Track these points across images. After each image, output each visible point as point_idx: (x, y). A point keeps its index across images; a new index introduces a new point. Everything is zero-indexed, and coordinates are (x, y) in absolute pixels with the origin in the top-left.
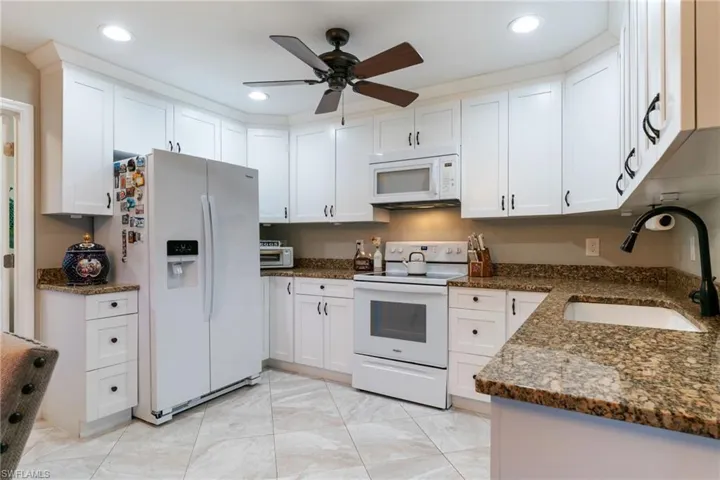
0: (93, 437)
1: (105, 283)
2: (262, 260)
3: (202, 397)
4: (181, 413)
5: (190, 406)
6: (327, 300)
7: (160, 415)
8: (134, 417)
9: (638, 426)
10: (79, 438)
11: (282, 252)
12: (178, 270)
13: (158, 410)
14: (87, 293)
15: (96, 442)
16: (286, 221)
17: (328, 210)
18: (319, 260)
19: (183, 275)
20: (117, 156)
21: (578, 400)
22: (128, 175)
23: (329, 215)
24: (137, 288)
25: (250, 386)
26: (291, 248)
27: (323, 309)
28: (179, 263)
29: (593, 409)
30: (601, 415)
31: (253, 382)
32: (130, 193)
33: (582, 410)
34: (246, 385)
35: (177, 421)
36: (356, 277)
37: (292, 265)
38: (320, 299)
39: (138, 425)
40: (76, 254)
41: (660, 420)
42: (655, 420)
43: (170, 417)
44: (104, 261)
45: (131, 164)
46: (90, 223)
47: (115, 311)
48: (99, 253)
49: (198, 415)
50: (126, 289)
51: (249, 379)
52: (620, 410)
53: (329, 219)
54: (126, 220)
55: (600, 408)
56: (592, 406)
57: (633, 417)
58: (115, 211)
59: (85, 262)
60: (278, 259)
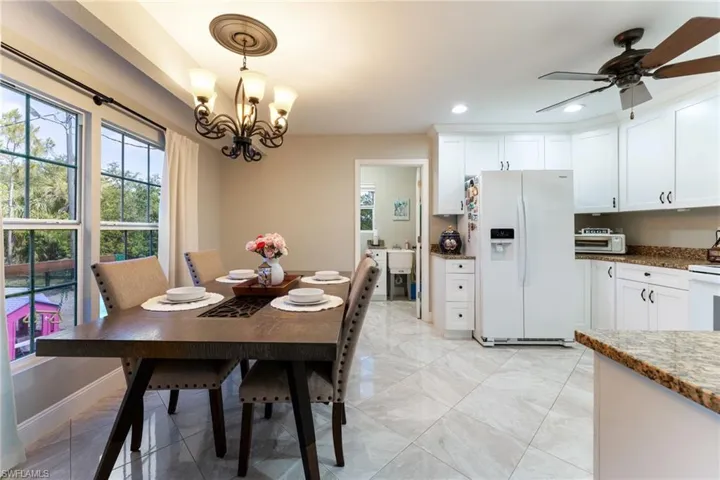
0: (449, 339)
1: (459, 253)
2: (577, 245)
3: (519, 340)
4: (501, 344)
5: (508, 343)
6: (654, 288)
7: (486, 340)
8: (473, 337)
9: (681, 396)
10: (443, 337)
11: (610, 239)
12: (500, 248)
13: (485, 336)
14: (446, 258)
15: (449, 342)
16: (615, 210)
17: (665, 197)
18: (662, 249)
19: (504, 252)
20: (466, 179)
21: (635, 361)
22: (471, 189)
23: (666, 202)
24: (474, 258)
25: (562, 346)
26: (623, 236)
27: (648, 296)
28: (500, 244)
29: (646, 372)
30: (652, 378)
31: (566, 344)
32: (471, 200)
33: (638, 371)
34: (557, 344)
35: (497, 350)
36: (691, 267)
37: (623, 251)
38: (646, 286)
39: (474, 342)
40: (445, 237)
41: (700, 397)
42: (696, 396)
43: (492, 344)
44: (459, 241)
45: (472, 182)
46: (455, 219)
47: (461, 270)
48: (456, 236)
49: (513, 351)
50: (468, 258)
51: (562, 340)
52: (666, 379)
53: (667, 206)
54: (470, 216)
55: (651, 372)
56: (645, 369)
57: (678, 387)
58: (465, 212)
59: (448, 241)
60: (607, 245)
